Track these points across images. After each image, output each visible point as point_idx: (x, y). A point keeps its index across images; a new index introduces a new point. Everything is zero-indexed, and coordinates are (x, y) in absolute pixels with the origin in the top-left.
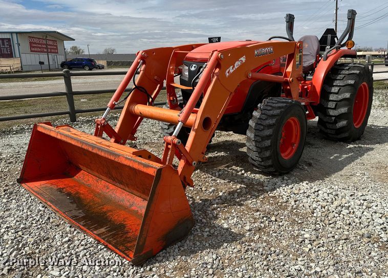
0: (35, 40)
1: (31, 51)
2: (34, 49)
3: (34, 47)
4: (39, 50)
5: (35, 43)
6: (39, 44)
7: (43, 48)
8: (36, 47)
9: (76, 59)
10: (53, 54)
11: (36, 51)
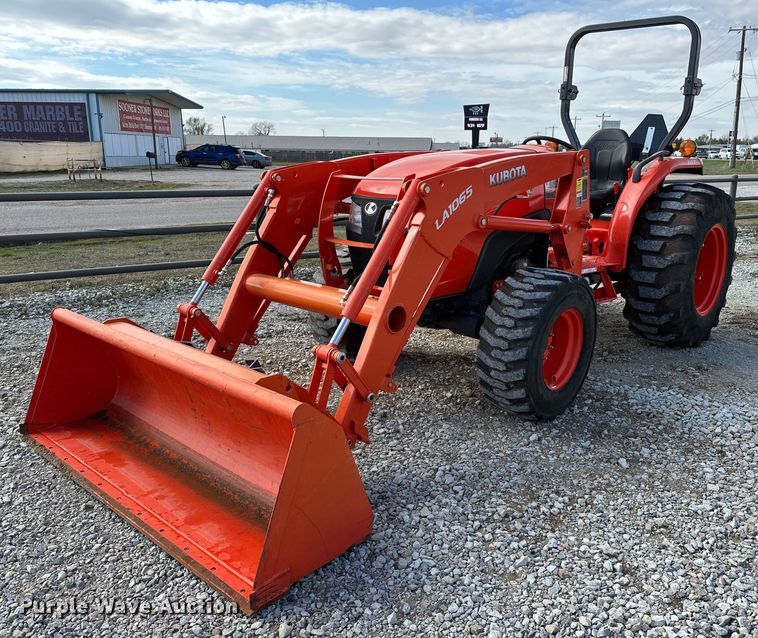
0: (131, 108)
1: (123, 129)
2: (125, 125)
3: (127, 121)
4: (137, 126)
5: (130, 114)
6: (136, 114)
7: (144, 122)
8: (130, 121)
9: (207, 145)
10: (161, 135)
11: (131, 130)
